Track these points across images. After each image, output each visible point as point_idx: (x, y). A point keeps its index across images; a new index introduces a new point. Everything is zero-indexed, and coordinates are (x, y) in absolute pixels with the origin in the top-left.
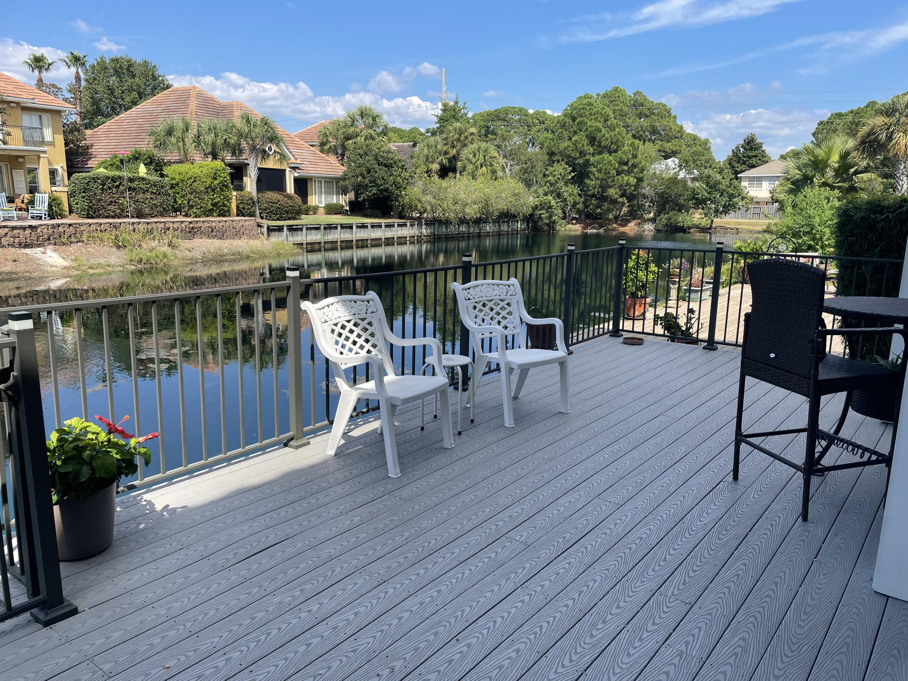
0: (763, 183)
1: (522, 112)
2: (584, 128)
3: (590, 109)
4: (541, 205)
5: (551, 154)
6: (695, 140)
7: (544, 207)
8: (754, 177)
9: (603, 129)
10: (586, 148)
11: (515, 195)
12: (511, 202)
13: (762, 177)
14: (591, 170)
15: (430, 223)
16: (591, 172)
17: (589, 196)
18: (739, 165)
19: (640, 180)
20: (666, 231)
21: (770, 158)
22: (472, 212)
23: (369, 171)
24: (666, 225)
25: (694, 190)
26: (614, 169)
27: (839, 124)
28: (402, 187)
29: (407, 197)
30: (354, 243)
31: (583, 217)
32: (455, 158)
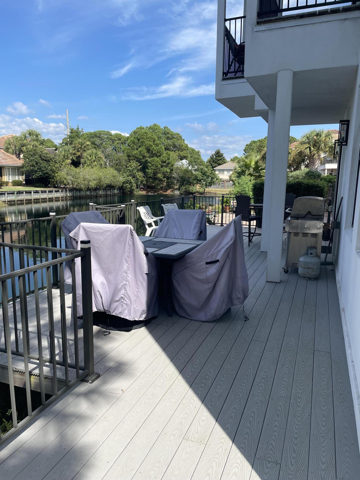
0: (225, 172)
1: (109, 134)
2: (144, 144)
3: (146, 136)
4: (126, 181)
5: (129, 156)
6: (193, 151)
7: (128, 183)
8: (221, 170)
9: (153, 145)
10: (145, 154)
11: (113, 176)
12: (112, 180)
13: (224, 170)
14: (148, 165)
15: (71, 190)
16: (148, 166)
17: (148, 177)
18: (214, 163)
19: (172, 170)
20: (185, 194)
21: (226, 160)
22: (93, 184)
23: (37, 164)
24: (185, 191)
25: (196, 175)
26: (160, 164)
27: (254, 146)
28: (55, 172)
29: (58, 177)
30: (33, 201)
31: (146, 187)
32: (79, 157)
